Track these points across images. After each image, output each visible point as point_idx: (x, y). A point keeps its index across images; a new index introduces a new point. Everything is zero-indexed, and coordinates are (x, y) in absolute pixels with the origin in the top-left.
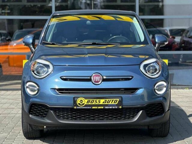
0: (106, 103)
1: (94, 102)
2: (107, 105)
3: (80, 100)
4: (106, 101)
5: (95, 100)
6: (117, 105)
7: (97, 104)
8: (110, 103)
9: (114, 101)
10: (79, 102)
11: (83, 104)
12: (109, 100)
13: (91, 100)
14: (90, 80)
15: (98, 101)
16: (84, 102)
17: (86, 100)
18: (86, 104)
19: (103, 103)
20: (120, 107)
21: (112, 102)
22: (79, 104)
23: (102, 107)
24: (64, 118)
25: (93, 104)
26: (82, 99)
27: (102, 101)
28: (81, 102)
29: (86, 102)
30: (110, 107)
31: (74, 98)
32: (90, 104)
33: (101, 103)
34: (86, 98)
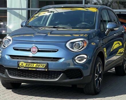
0: (37, 67)
1: (30, 65)
2: (38, 68)
3: (21, 63)
4: (37, 65)
5: (30, 64)
6: (44, 68)
7: (32, 66)
8: (40, 67)
9: (42, 66)
10: (21, 65)
11: (23, 66)
12: (40, 64)
13: (28, 64)
14: (30, 51)
15: (32, 65)
16: (23, 65)
17: (25, 64)
18: (25, 66)
19: (36, 66)
20: (46, 70)
21: (41, 66)
22: (21, 66)
23: (35, 69)
24: (13, 75)
25: (29, 66)
26: (23, 63)
27: (35, 65)
28: (22, 65)
29: (25, 65)
30: (40, 70)
31: (18, 62)
32: (27, 66)
33: (34, 66)
34: (25, 62)
